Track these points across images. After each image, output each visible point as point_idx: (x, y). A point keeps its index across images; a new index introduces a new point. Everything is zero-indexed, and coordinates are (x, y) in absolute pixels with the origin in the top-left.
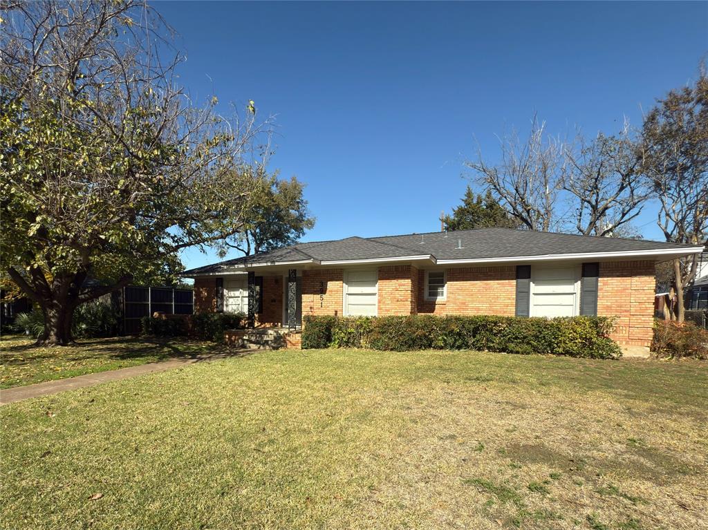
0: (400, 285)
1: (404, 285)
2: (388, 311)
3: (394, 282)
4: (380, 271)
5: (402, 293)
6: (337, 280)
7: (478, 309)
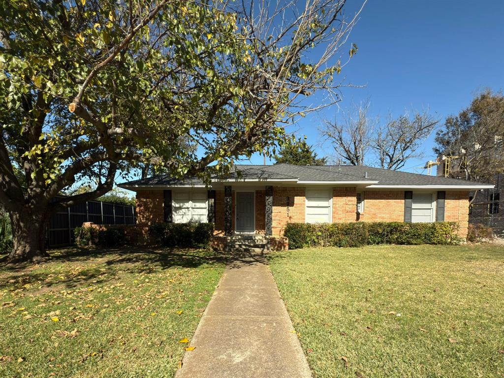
0: (349, 201)
1: (352, 201)
2: (340, 219)
3: (344, 198)
4: (334, 190)
5: (351, 207)
6: (301, 196)
7: (383, 218)
